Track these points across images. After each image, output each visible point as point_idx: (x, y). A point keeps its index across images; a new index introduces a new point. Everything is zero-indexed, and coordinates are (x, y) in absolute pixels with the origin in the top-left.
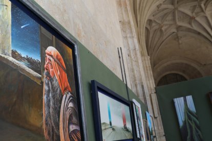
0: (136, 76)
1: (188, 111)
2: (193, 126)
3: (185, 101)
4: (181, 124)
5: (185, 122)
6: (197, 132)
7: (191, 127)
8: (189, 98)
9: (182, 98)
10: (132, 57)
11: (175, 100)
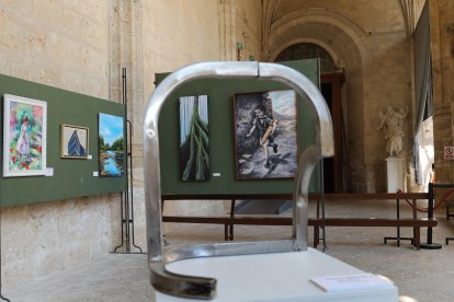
0: (122, 50)
1: (197, 122)
2: (200, 145)
3: (196, 103)
4: (183, 140)
5: (189, 139)
6: (203, 155)
7: (196, 146)
8: (203, 99)
9: (192, 98)
10: (121, 15)
11: (182, 100)
